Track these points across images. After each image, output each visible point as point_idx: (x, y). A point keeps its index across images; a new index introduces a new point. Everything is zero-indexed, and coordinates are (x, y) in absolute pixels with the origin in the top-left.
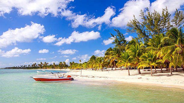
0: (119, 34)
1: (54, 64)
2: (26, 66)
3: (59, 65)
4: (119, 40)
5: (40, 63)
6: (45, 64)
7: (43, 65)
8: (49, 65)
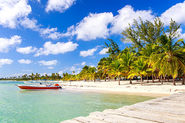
0: (113, 43)
1: (46, 75)
2: (16, 77)
3: (52, 76)
4: (113, 50)
5: (31, 75)
6: (37, 75)
7: (34, 77)
8: (41, 76)
